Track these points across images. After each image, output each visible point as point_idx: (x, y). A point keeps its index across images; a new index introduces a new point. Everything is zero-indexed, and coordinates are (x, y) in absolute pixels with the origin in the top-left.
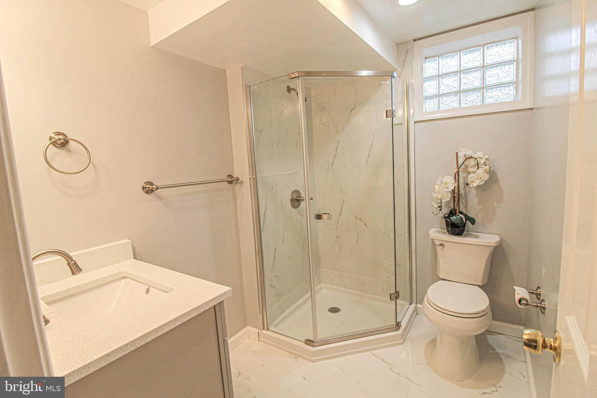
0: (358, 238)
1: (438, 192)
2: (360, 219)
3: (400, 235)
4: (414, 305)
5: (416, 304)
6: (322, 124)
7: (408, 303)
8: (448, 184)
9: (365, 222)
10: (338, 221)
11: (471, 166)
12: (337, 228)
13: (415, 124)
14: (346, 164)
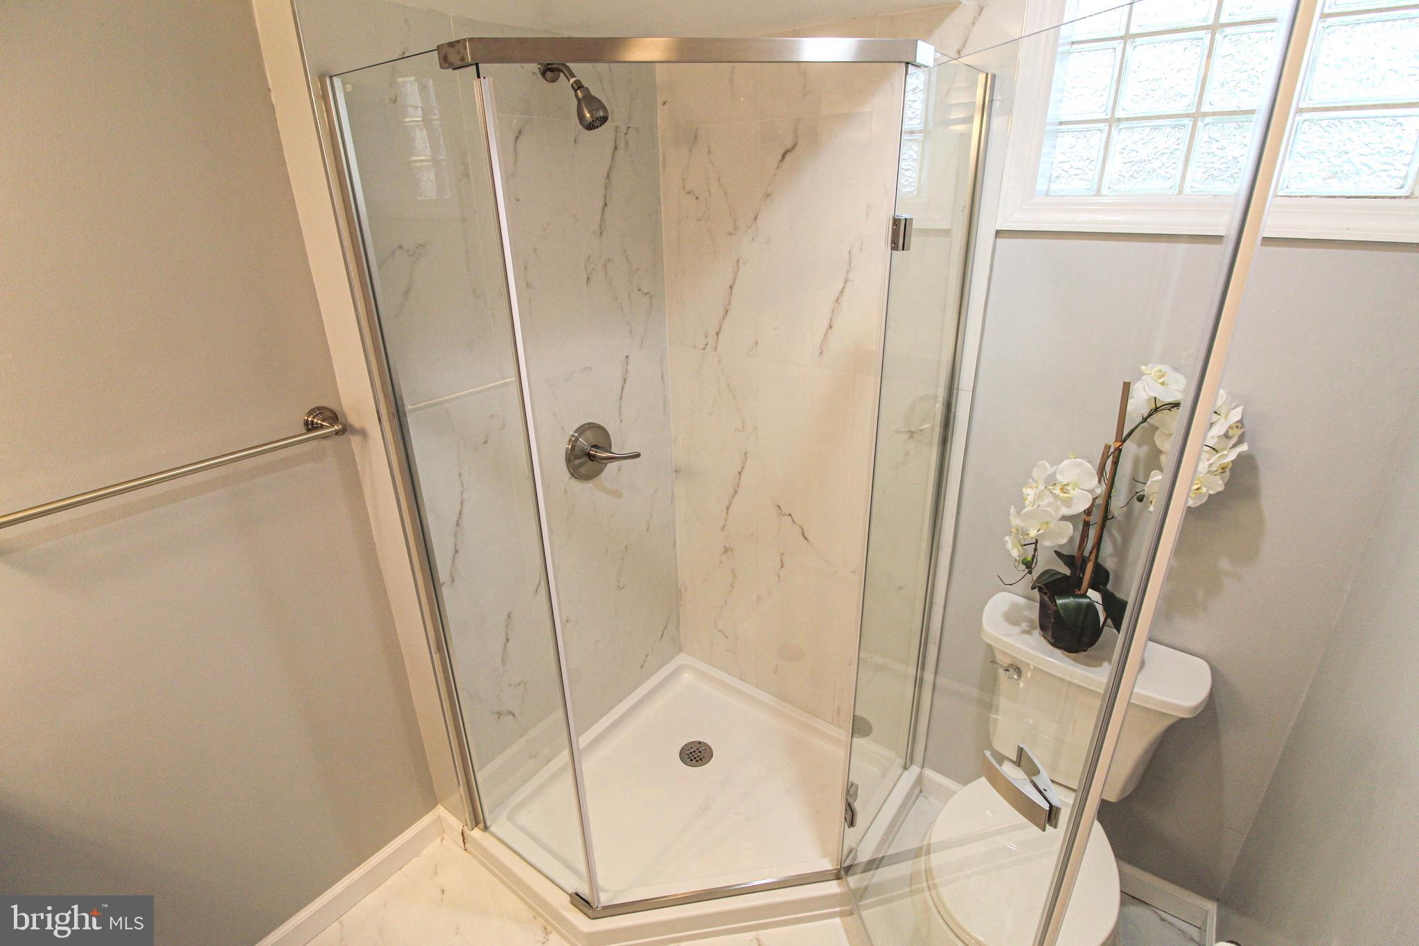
0: (782, 567)
1: (1029, 516)
2: (790, 515)
3: (901, 588)
4: (915, 770)
5: (923, 767)
6: (689, 193)
7: (900, 762)
8: (1074, 489)
9: (802, 529)
10: (727, 508)
11: (1167, 432)
12: (724, 526)
13: (998, 240)
14: (757, 343)
